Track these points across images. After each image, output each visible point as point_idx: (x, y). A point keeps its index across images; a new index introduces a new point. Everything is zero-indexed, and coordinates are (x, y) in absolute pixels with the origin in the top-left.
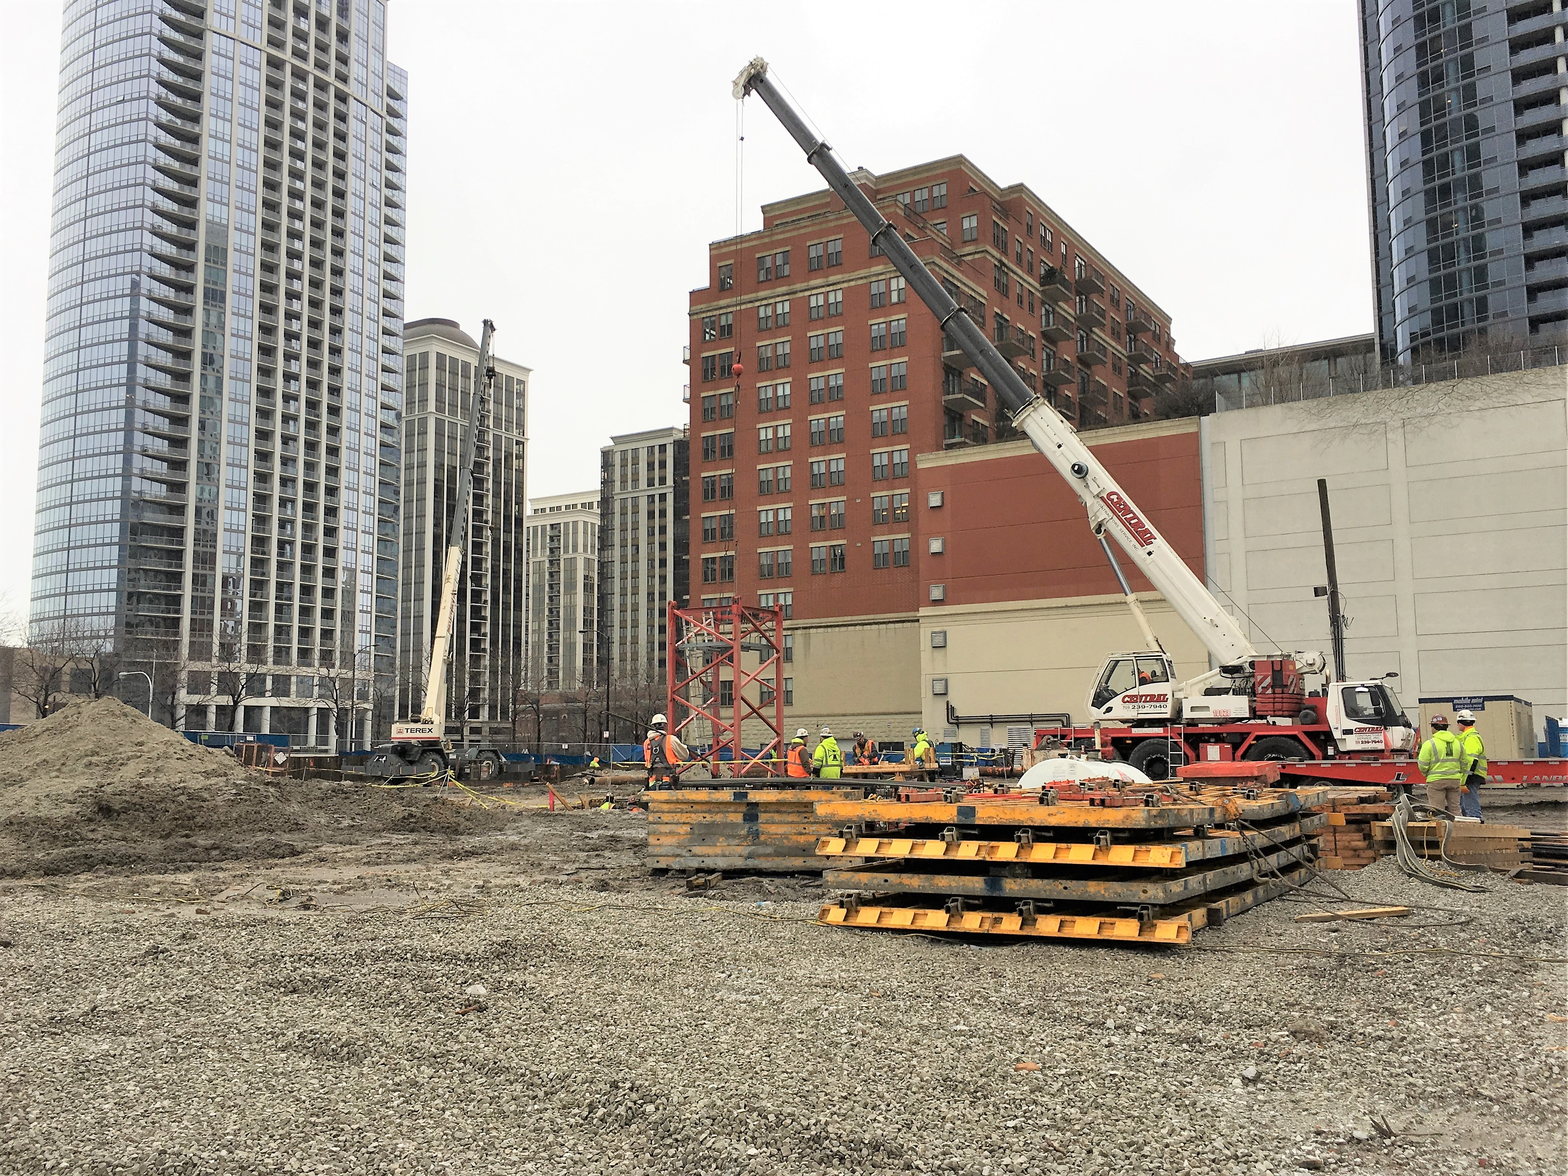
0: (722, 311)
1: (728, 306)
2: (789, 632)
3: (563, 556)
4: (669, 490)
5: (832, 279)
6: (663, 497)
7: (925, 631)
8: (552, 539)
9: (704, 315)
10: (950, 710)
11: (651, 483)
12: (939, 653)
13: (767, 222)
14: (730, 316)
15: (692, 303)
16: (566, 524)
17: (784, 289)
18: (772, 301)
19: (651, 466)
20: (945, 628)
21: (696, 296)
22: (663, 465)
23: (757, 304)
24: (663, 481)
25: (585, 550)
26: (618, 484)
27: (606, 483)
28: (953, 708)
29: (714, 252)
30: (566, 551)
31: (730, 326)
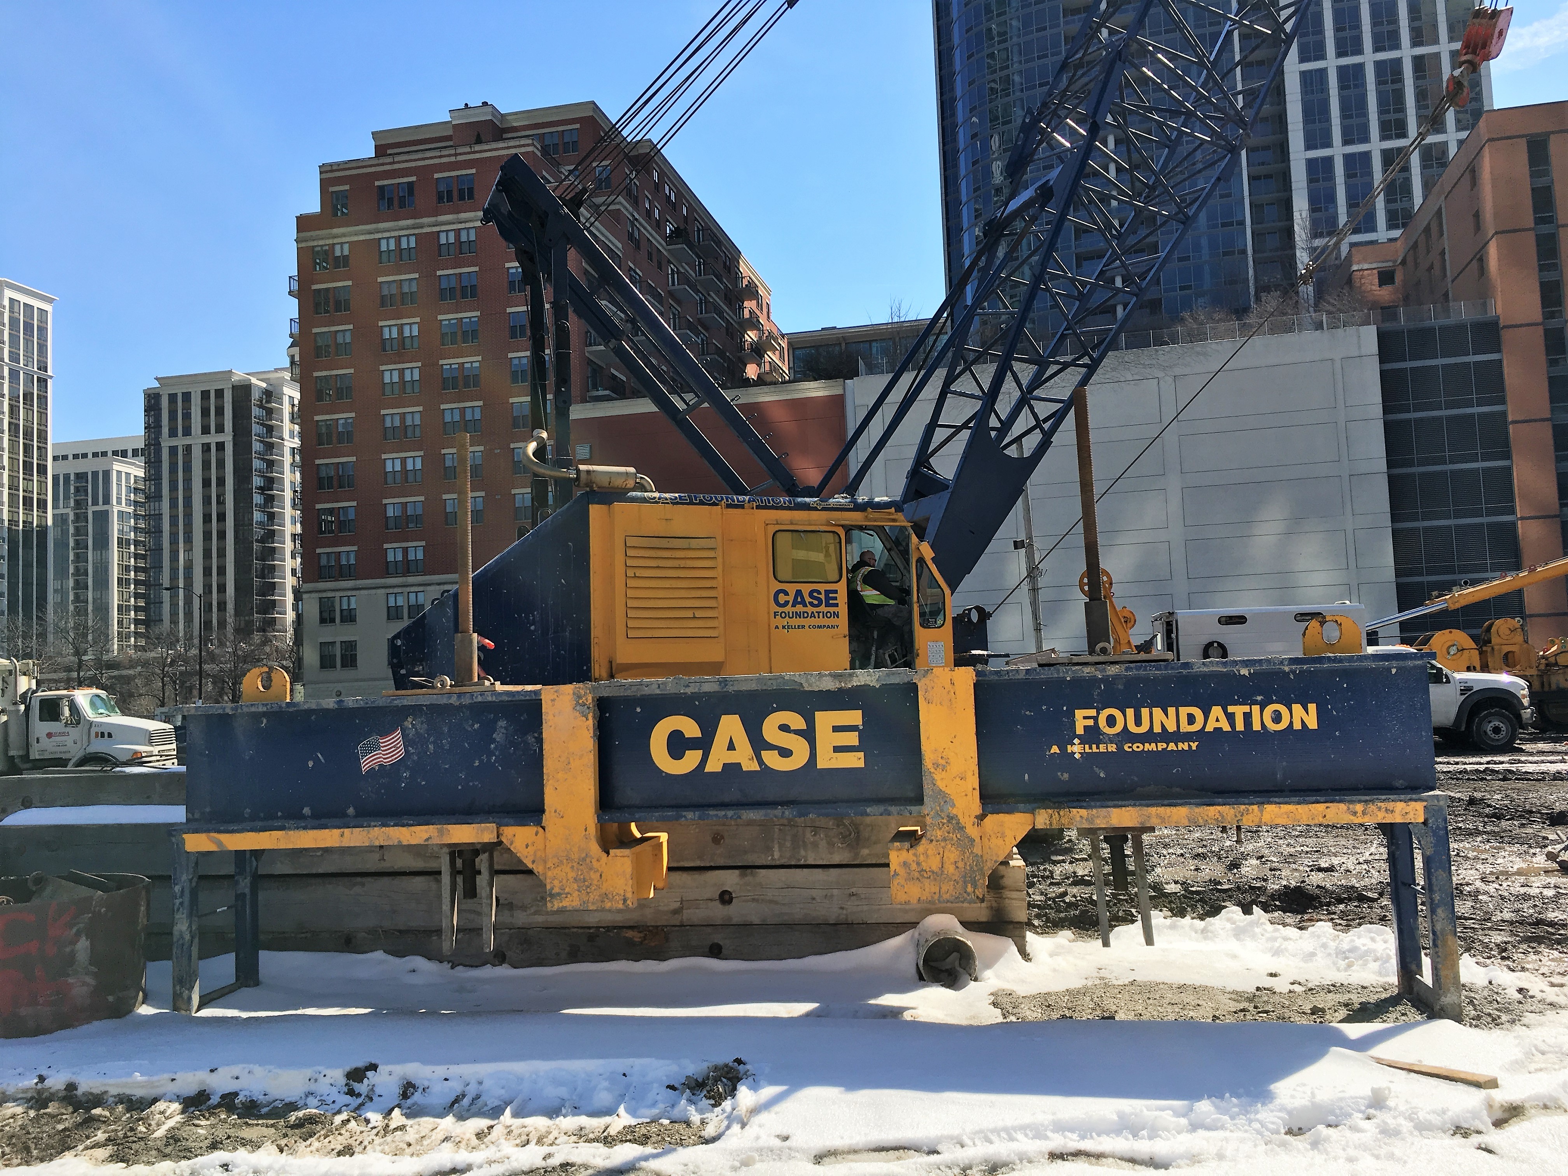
0: (336, 241)
1: (344, 235)
2: (421, 589)
3: (91, 509)
4: (227, 438)
5: (463, 216)
6: (220, 446)
8: (77, 490)
9: (315, 243)
11: (206, 430)
13: (381, 150)
14: (346, 247)
15: (299, 230)
16: (95, 474)
17: (409, 222)
18: (396, 234)
19: (205, 412)
21: (304, 223)
22: (220, 411)
23: (379, 236)
24: (220, 429)
25: (119, 502)
26: (165, 430)
27: (152, 427)
29: (325, 176)
30: (95, 503)
31: (346, 258)
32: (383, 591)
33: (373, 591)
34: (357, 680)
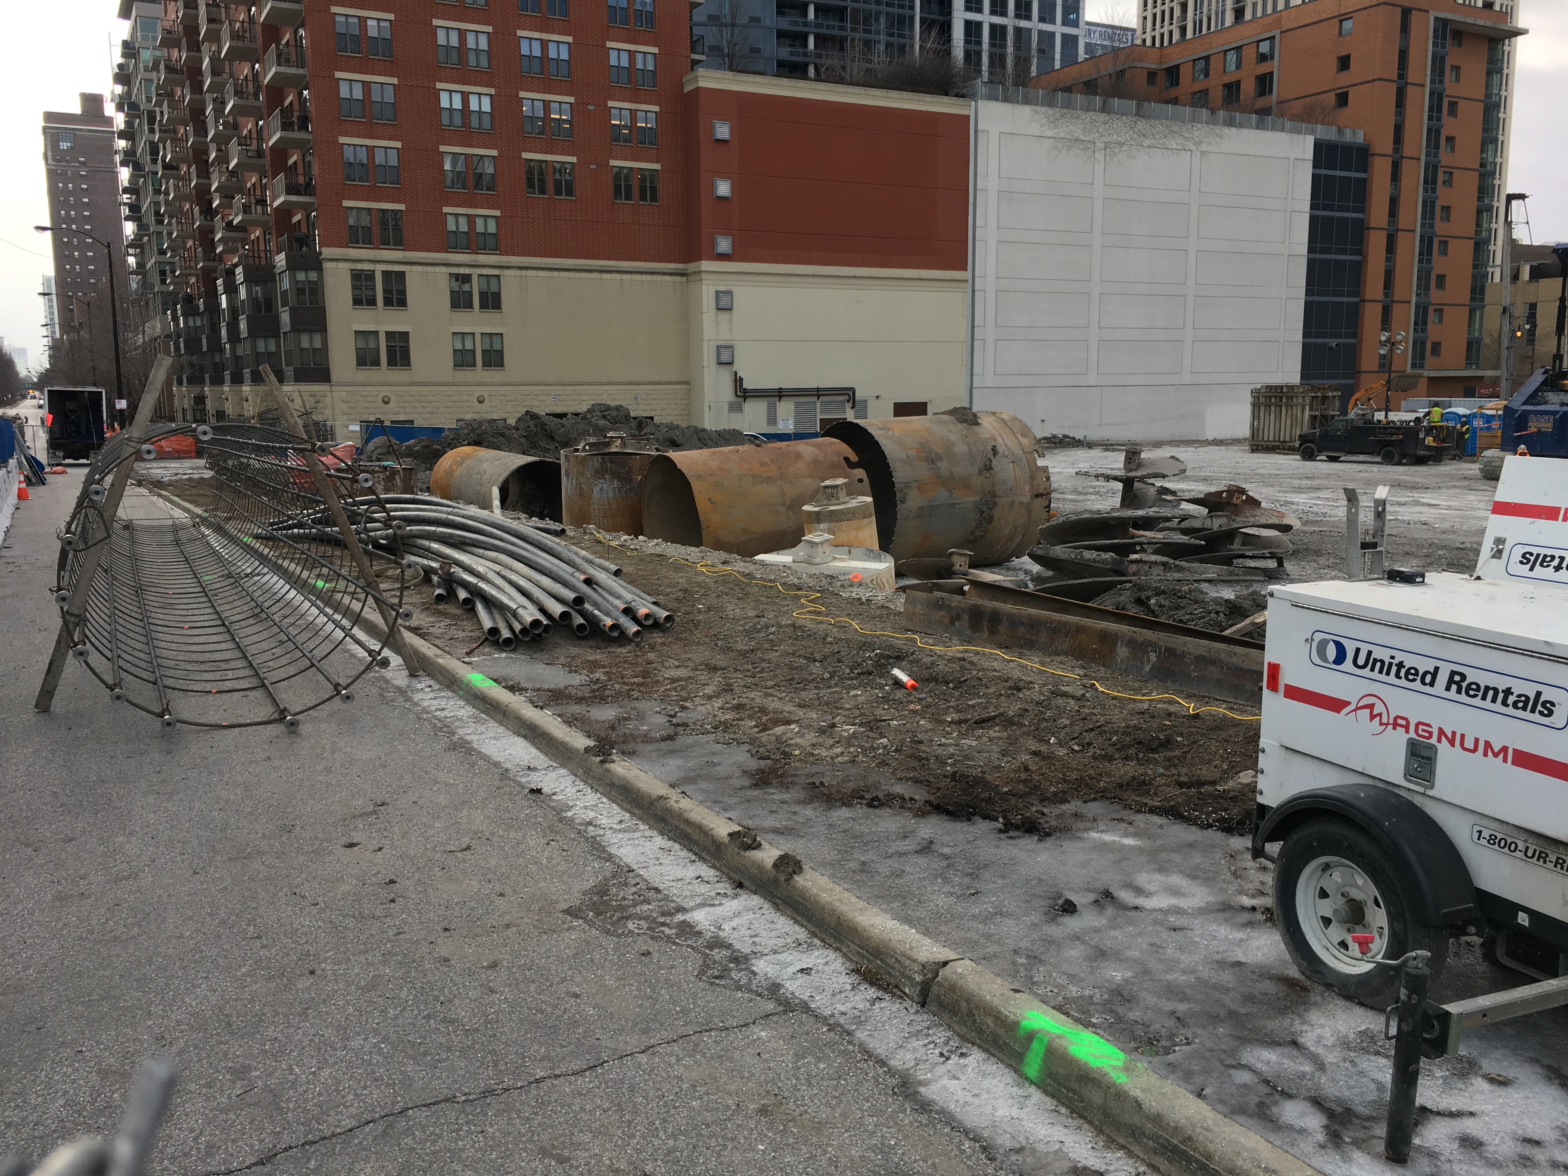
2: (496, 272)
7: (707, 291)
10: (738, 381)
12: (723, 317)
20: (732, 288)
28: (741, 379)
32: (444, 270)
33: (430, 269)
34: (413, 384)
